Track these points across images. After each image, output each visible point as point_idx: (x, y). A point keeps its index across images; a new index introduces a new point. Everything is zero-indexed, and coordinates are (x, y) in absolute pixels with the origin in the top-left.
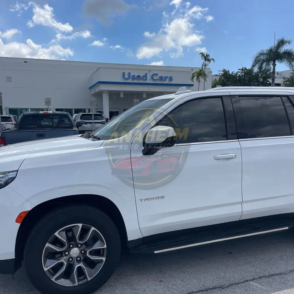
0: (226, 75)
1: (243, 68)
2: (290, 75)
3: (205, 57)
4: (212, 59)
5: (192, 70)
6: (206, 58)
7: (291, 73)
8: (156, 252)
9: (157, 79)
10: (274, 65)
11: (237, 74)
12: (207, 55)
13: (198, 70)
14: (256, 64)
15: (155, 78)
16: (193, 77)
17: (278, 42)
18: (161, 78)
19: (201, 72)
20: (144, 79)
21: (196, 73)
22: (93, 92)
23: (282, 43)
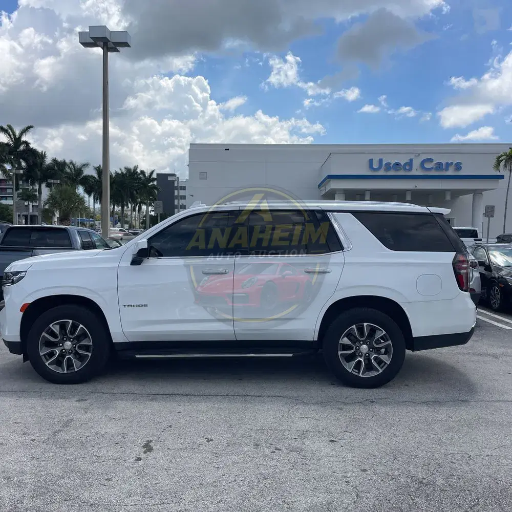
8: (137, 356)
9: (432, 168)
15: (427, 166)
16: (498, 163)
18: (439, 166)
20: (407, 168)
21: (505, 155)
22: (323, 192)
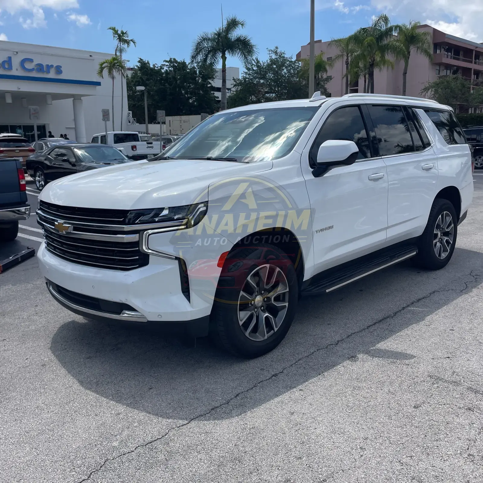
0: (145, 69)
1: (171, 59)
2: (243, 75)
3: (119, 36)
4: (132, 40)
5: (91, 56)
6: (121, 37)
7: (244, 72)
9: (33, 69)
10: (224, 58)
11: (161, 68)
12: (123, 33)
13: (110, 58)
14: (197, 55)
15: (28, 66)
16: (102, 69)
17: (228, 22)
18: (40, 68)
19: (116, 61)
20: (6, 66)
21: (107, 63)
23: (233, 24)
